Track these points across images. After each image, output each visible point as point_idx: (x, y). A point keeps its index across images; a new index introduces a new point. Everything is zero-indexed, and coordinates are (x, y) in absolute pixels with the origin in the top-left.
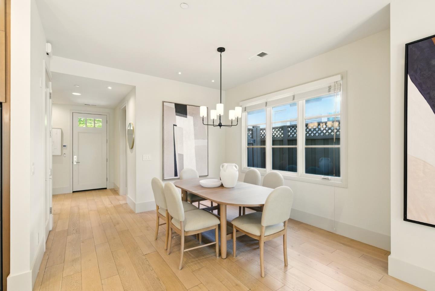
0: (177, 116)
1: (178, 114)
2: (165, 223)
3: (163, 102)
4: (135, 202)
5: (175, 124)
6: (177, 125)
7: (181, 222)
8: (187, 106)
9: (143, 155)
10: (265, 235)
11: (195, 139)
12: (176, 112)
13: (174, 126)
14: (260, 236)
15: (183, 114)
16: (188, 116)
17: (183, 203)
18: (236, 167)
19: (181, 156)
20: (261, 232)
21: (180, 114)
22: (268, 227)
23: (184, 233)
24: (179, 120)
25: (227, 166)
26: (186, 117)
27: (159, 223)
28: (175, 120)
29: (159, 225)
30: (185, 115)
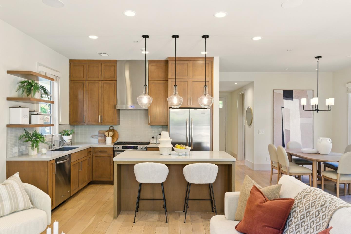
0: (284, 100)
1: (286, 98)
2: (277, 174)
3: (274, 90)
4: (252, 163)
5: (283, 107)
6: (284, 107)
7: (287, 167)
8: (294, 91)
9: (258, 130)
10: (340, 179)
11: (300, 118)
12: (284, 96)
13: (282, 108)
14: (337, 180)
15: (290, 98)
16: (294, 99)
17: (289, 163)
18: (330, 140)
19: (288, 131)
20: (338, 177)
21: (287, 98)
22: (342, 175)
23: (289, 174)
24: (287, 103)
25: (322, 139)
26: (293, 100)
27: (272, 172)
28: (283, 103)
29: (272, 174)
30: (291, 99)
